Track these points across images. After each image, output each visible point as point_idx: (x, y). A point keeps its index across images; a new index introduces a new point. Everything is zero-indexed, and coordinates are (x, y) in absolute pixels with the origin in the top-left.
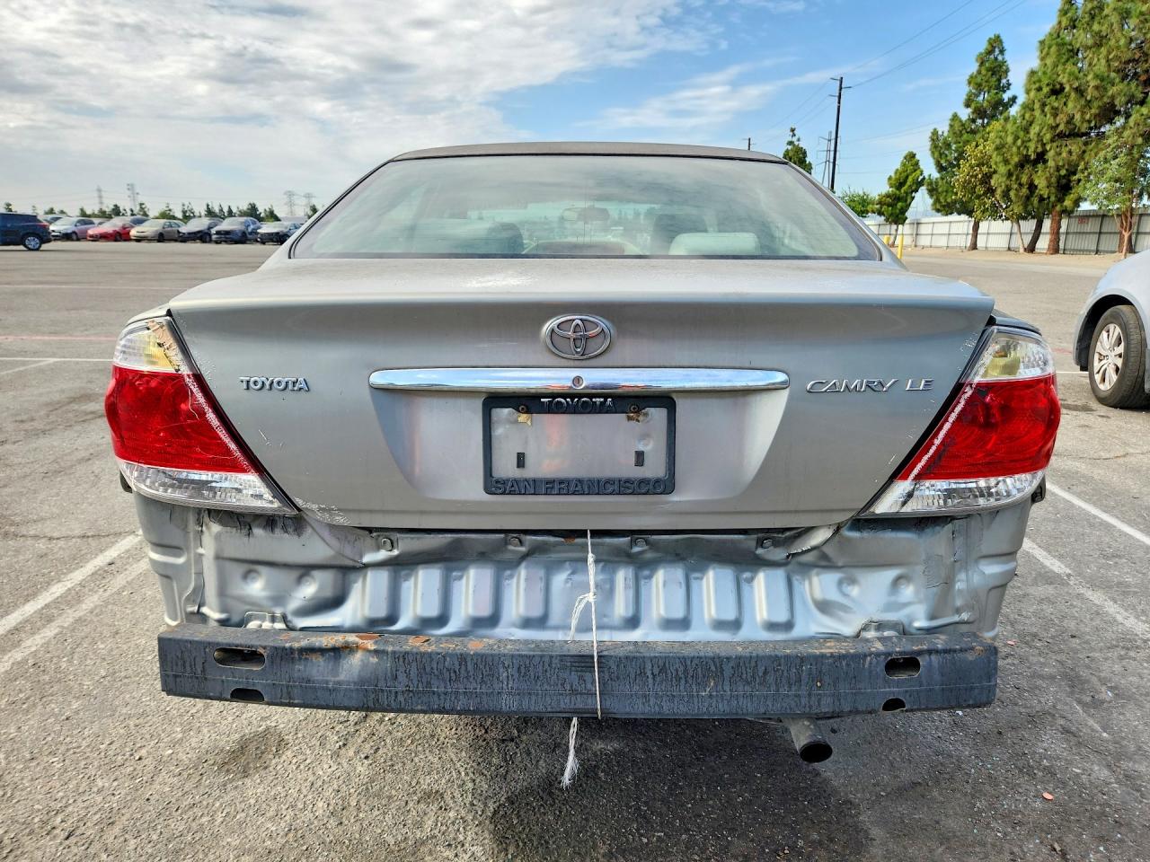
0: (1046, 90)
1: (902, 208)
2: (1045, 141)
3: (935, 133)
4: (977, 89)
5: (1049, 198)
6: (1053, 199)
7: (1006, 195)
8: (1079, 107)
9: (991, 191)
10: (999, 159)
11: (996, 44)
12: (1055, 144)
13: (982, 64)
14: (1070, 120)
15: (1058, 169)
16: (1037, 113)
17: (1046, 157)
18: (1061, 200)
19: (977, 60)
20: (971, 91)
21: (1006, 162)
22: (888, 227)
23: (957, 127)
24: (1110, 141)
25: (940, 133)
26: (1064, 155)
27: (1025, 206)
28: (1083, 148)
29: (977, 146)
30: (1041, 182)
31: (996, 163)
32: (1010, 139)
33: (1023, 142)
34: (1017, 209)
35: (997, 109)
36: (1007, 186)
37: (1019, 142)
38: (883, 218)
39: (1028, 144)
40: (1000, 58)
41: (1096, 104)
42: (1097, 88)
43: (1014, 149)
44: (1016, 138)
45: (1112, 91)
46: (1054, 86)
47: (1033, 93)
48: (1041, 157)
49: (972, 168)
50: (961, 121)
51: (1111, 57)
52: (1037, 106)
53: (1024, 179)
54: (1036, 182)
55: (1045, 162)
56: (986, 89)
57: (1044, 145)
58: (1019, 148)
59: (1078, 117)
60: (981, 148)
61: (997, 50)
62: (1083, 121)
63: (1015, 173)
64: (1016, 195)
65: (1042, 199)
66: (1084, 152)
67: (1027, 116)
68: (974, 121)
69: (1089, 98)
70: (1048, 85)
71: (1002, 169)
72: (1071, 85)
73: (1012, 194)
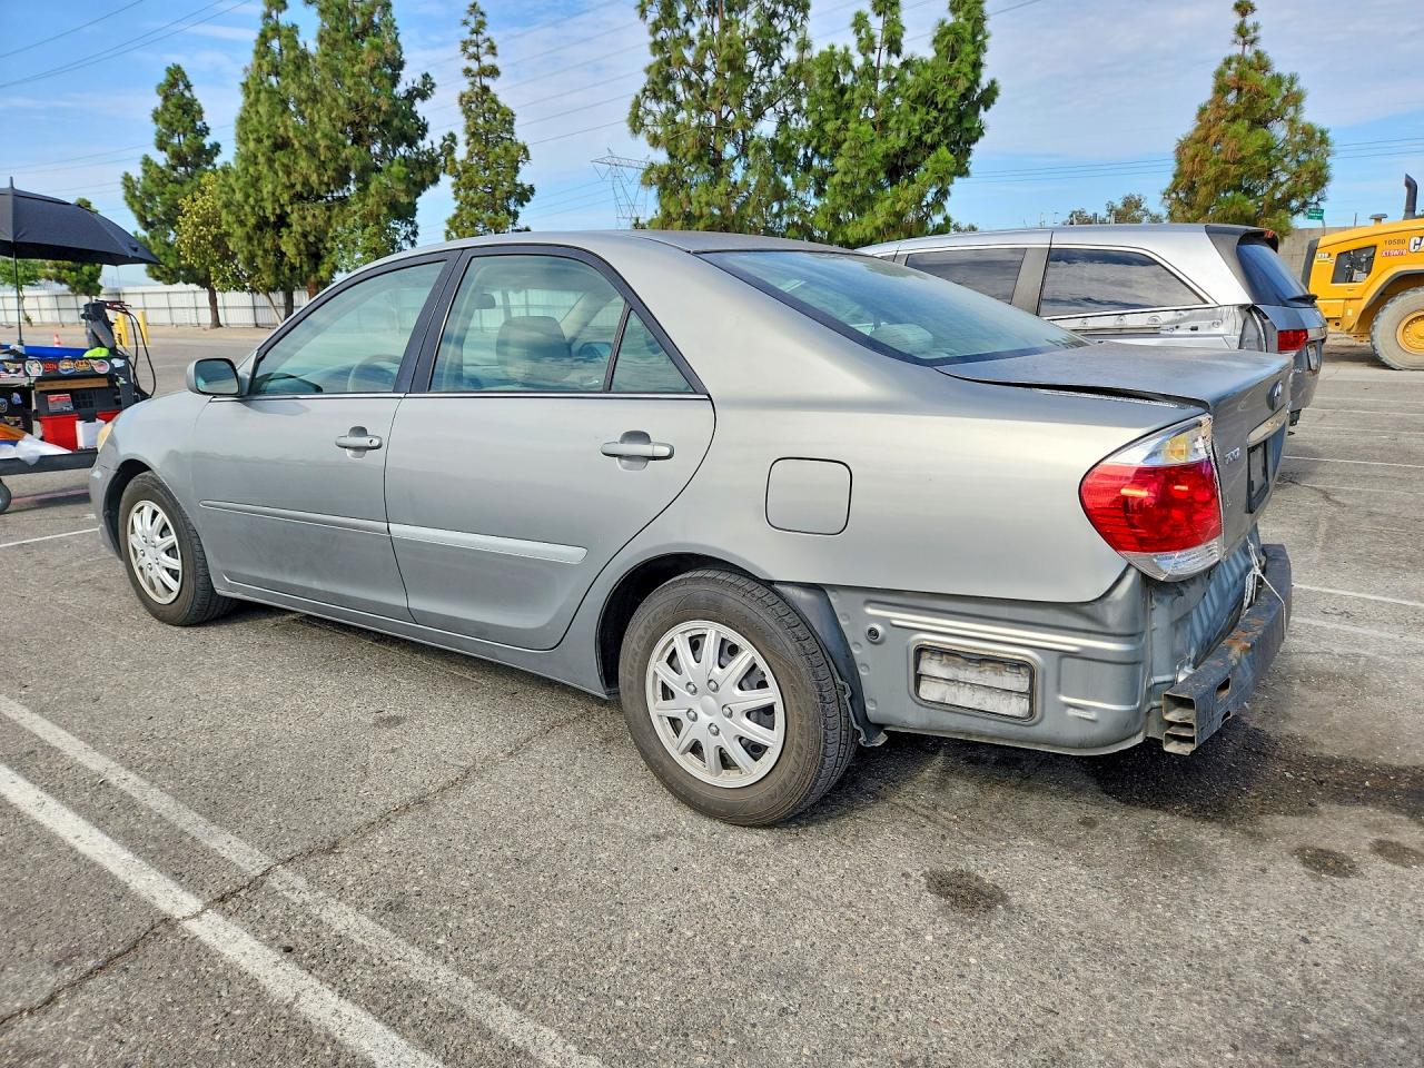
0: (267, 143)
1: (91, 274)
2: (282, 202)
3: (127, 178)
4: (167, 129)
5: (301, 267)
6: (306, 268)
7: (250, 261)
8: (313, 167)
9: (228, 257)
10: (231, 219)
11: (176, 77)
12: (295, 206)
13: (166, 98)
14: (306, 182)
15: (305, 235)
16: (264, 169)
17: (288, 220)
18: (315, 269)
19: (158, 92)
20: (160, 131)
21: (242, 223)
22: (72, 299)
23: (154, 173)
24: (354, 208)
25: (135, 178)
26: (309, 219)
27: (277, 276)
28: (328, 213)
29: (194, 200)
30: (288, 247)
31: (228, 223)
32: (239, 196)
33: (256, 201)
34: (268, 279)
35: (201, 156)
36: (250, 251)
37: (251, 201)
38: (65, 287)
39: (262, 204)
40: (187, 94)
41: (332, 165)
42: (328, 148)
43: (247, 208)
44: (247, 196)
45: (346, 153)
46: (276, 139)
47: (252, 145)
48: (282, 221)
49: (197, 227)
50: (157, 166)
51: (333, 116)
52: (261, 159)
53: (268, 245)
54: (283, 249)
55: (289, 226)
56: (180, 130)
57: (282, 206)
58: (253, 208)
59: (314, 178)
60: (199, 202)
61: (181, 84)
62: (321, 183)
63: (255, 238)
64: (264, 263)
65: (293, 268)
66: (330, 218)
67: (251, 170)
68: (174, 168)
69: (322, 158)
70: (268, 137)
71: (239, 231)
72: (300, 142)
73: (259, 261)
